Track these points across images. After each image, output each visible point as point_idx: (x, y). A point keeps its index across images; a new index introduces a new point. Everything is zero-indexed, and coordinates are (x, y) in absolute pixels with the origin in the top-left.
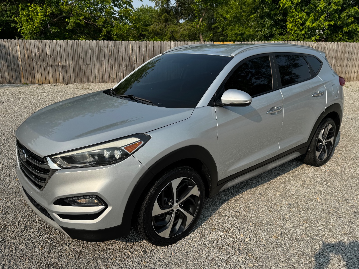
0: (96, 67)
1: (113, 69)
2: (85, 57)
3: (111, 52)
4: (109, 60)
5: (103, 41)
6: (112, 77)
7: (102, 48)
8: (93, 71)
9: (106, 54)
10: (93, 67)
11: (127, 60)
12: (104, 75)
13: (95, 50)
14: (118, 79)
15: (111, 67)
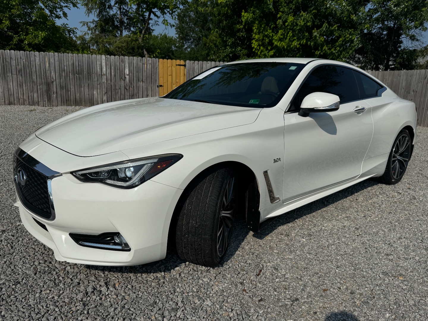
1: (24, 88)
3: (20, 66)
4: (18, 76)
5: (8, 51)
6: (21, 97)
7: (8, 60)
9: (13, 67)
11: (43, 77)
12: (11, 95)
14: (30, 100)
15: (21, 86)
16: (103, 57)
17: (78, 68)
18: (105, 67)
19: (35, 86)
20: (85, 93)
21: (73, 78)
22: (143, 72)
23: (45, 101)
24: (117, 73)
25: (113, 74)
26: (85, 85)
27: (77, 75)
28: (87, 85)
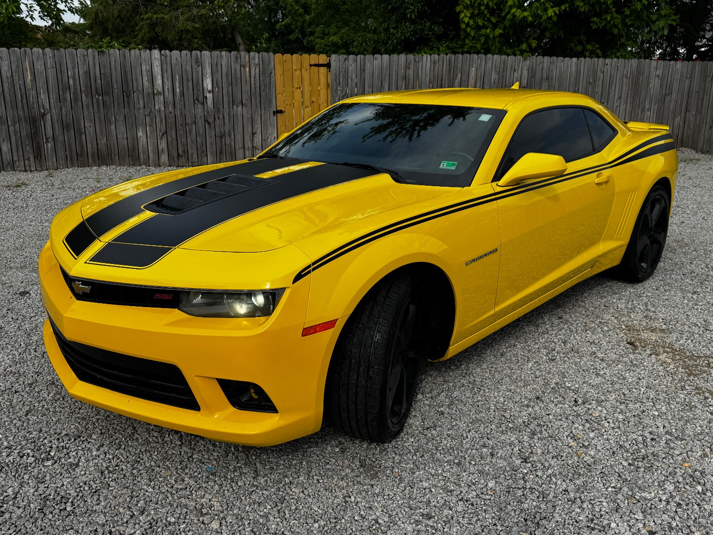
16: (156, 53)
17: (99, 81)
18: (159, 77)
19: (3, 126)
20: (119, 137)
21: (90, 103)
22: (243, 83)
23: (29, 159)
24: (188, 89)
25: (178, 90)
26: (117, 118)
27: (99, 96)
28: (122, 117)
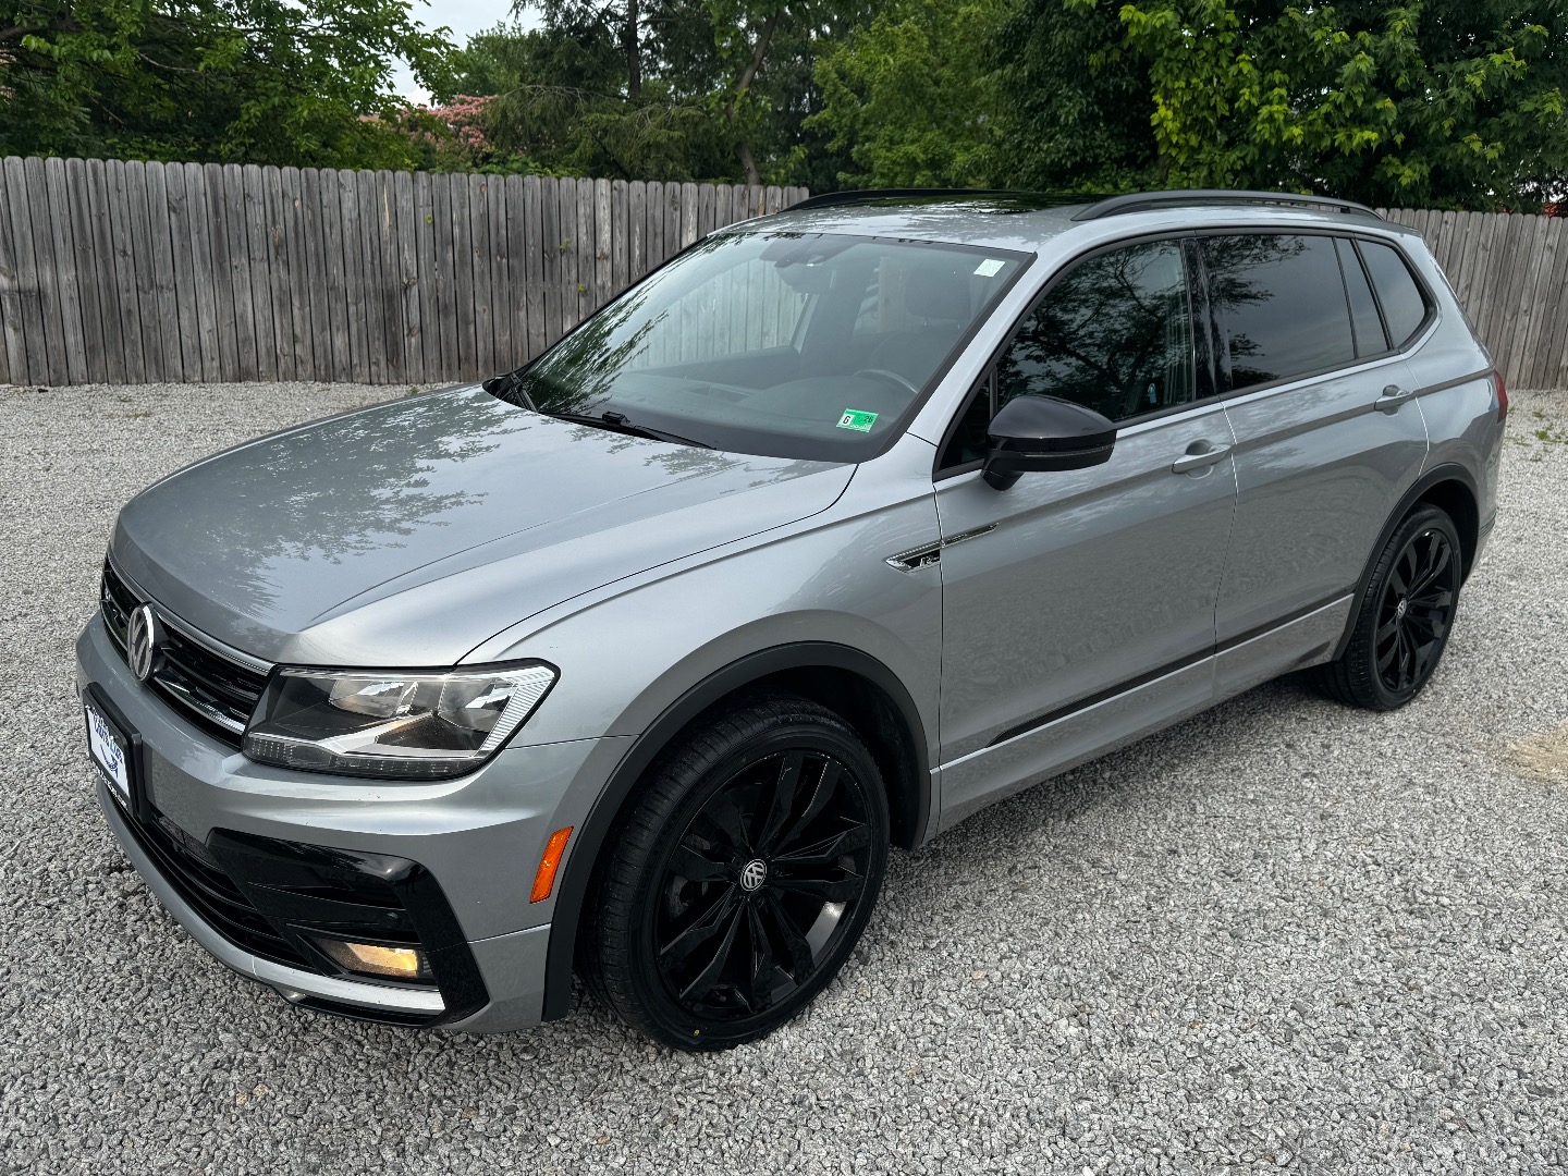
0: (204, 301)
1: (296, 311)
2: (140, 248)
3: (280, 229)
4: (273, 266)
5: (237, 167)
6: (286, 350)
7: (235, 203)
8: (185, 322)
9: (257, 233)
10: (186, 301)
11: (368, 267)
12: (246, 339)
13: (198, 212)
14: (320, 361)
15: (285, 304)
16: (603, 184)
17: (504, 232)
18: (607, 228)
19: (339, 305)
20: (532, 331)
21: (487, 270)
23: (377, 364)
24: (654, 250)
26: (530, 297)
27: (502, 258)
28: (539, 297)
